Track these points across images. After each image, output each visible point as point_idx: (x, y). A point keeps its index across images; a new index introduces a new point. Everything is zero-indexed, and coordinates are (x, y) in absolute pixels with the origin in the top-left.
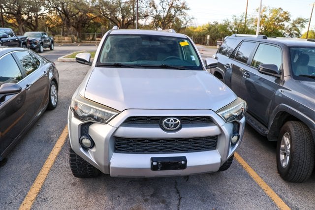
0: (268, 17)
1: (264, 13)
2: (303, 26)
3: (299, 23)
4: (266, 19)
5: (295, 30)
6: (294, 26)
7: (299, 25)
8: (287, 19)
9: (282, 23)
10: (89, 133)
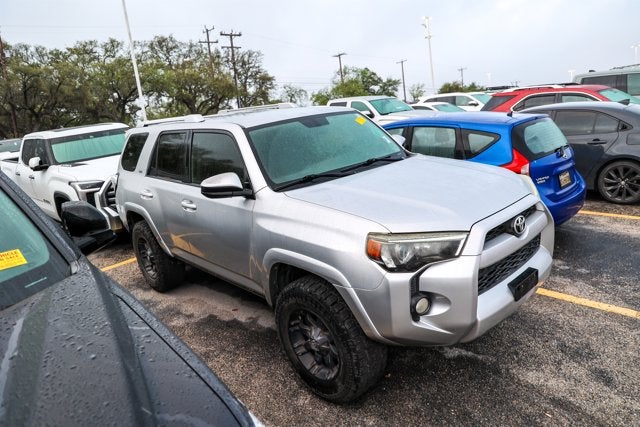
10: (420, 289)
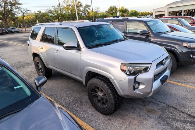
0: (71, 5)
1: (68, 3)
2: (89, 9)
3: (87, 7)
4: (70, 6)
5: (86, 11)
6: (85, 9)
7: (87, 8)
8: (81, 6)
9: (79, 8)
10: (136, 81)
